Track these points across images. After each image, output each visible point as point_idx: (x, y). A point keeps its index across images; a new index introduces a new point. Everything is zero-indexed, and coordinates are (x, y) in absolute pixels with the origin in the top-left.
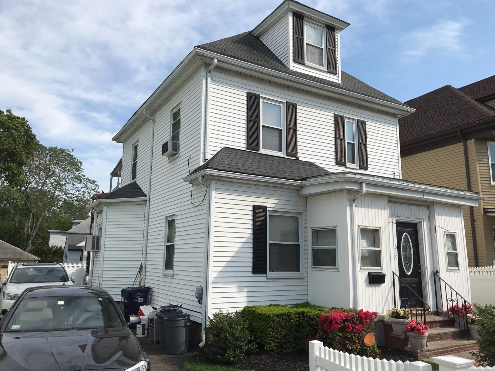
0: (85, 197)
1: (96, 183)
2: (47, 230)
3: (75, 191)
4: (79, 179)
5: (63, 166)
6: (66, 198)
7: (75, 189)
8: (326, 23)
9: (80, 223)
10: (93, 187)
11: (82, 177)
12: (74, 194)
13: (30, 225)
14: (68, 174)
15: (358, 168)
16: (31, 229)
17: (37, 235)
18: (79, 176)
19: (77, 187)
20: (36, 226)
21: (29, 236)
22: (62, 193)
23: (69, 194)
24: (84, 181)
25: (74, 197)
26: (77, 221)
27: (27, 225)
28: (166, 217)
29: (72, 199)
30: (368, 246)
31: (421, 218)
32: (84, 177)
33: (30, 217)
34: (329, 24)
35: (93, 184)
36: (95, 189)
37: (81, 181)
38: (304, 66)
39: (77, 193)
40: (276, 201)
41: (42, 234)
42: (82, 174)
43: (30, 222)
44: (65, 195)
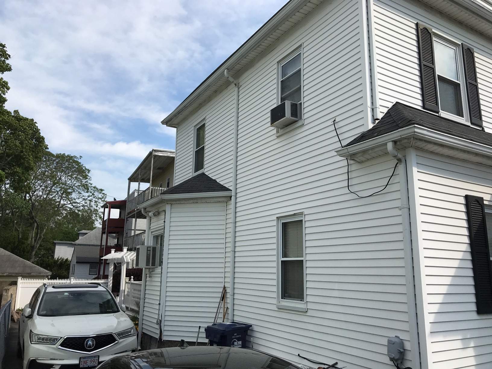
0: (92, 207)
1: (103, 192)
2: (52, 240)
3: (81, 200)
4: (86, 187)
5: (70, 174)
6: (72, 207)
7: (82, 198)
9: (87, 234)
10: (100, 196)
11: (90, 185)
12: (81, 203)
13: (33, 235)
14: (75, 182)
16: (35, 240)
17: (41, 246)
18: (87, 185)
19: (84, 196)
20: (40, 237)
21: (33, 247)
22: (67, 202)
23: (75, 203)
24: (91, 189)
25: (81, 206)
26: (84, 231)
27: (30, 235)
28: (277, 217)
29: (78, 208)
32: (92, 186)
33: (34, 227)
35: (100, 193)
36: (102, 198)
37: (88, 189)
39: (83, 202)
41: (46, 245)
42: (89, 182)
43: (34, 232)
44: (71, 204)
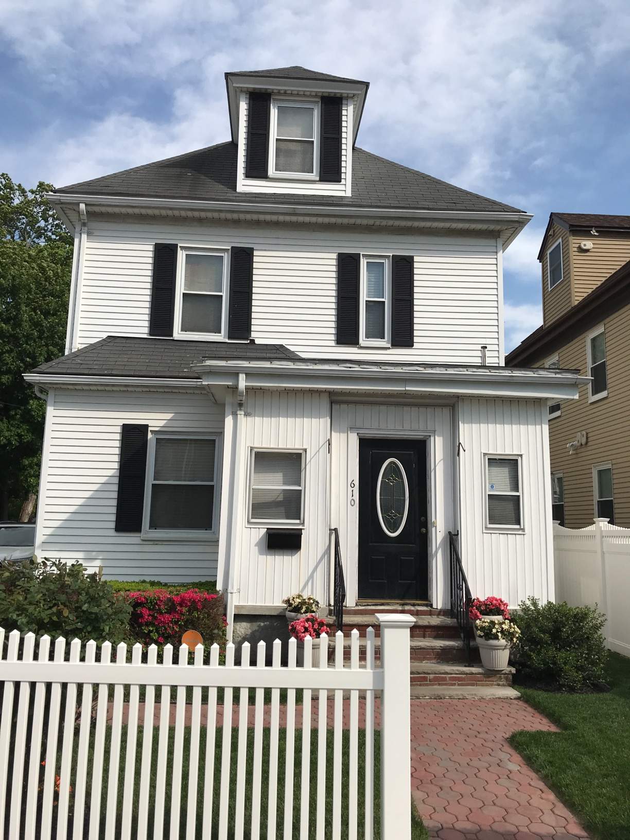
8: (320, 94)
15: (389, 346)
30: (285, 484)
31: (429, 428)
34: (326, 95)
38: (268, 180)
40: (169, 416)
